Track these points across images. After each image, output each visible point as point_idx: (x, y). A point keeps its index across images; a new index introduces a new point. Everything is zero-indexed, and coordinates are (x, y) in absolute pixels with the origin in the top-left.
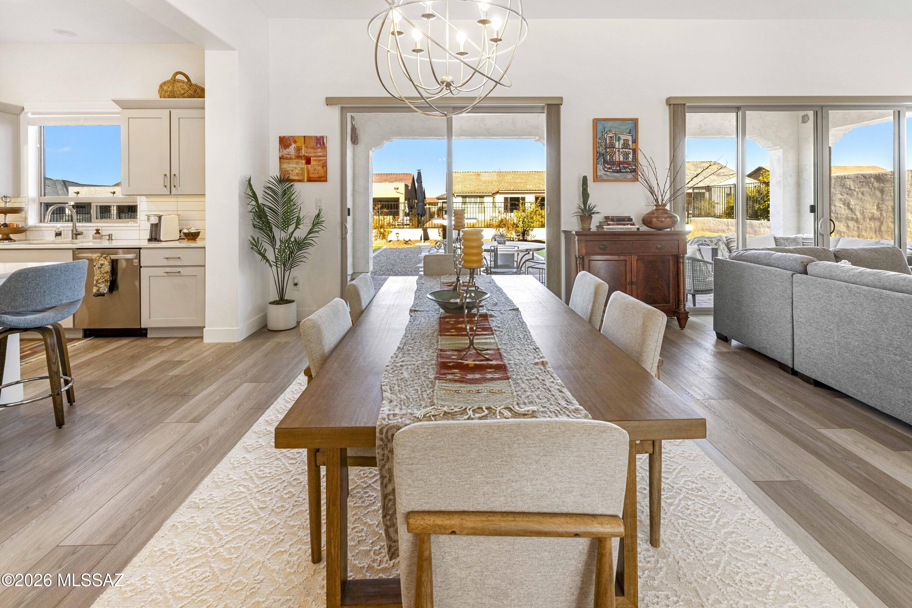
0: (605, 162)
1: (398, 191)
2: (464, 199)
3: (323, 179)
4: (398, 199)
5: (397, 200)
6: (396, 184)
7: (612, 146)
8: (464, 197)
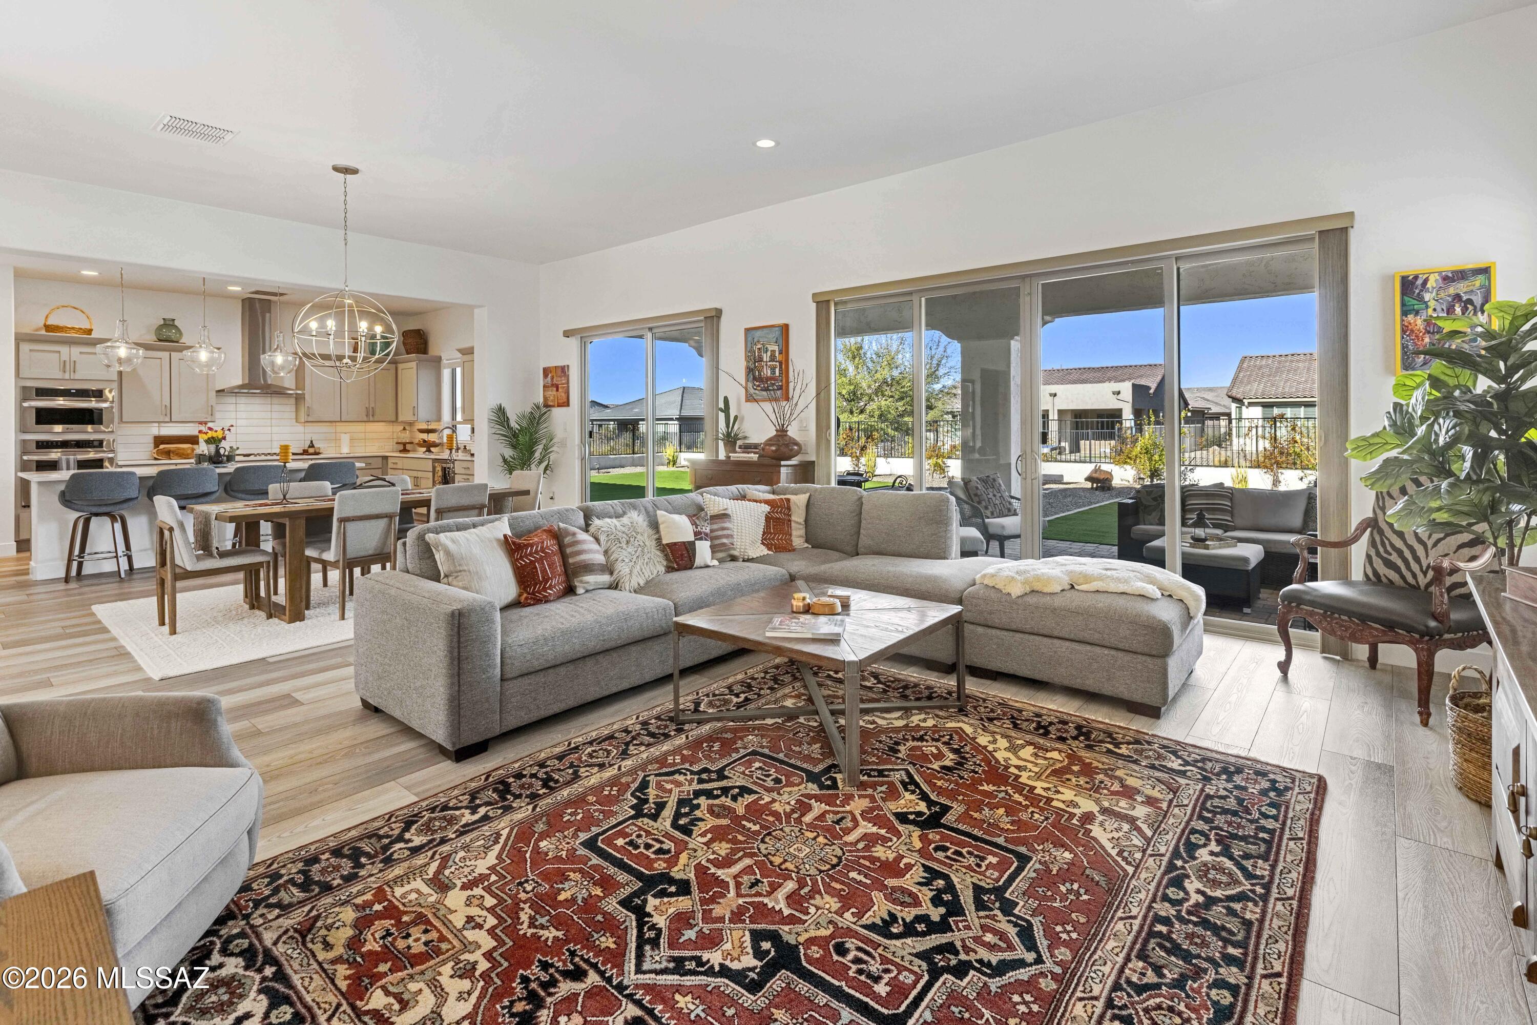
0: (755, 379)
1: (1120, 397)
2: (1267, 410)
3: (567, 404)
4: (1121, 410)
5: (1116, 414)
6: (1116, 386)
7: (761, 360)
8: (1265, 405)
